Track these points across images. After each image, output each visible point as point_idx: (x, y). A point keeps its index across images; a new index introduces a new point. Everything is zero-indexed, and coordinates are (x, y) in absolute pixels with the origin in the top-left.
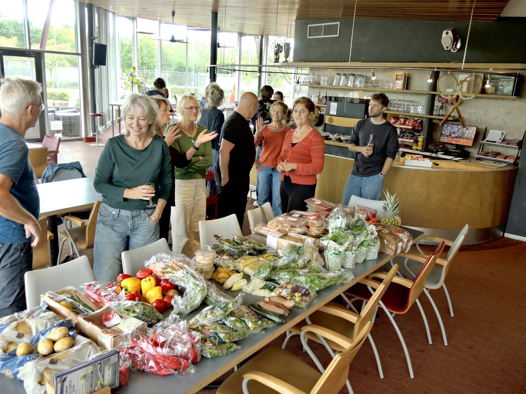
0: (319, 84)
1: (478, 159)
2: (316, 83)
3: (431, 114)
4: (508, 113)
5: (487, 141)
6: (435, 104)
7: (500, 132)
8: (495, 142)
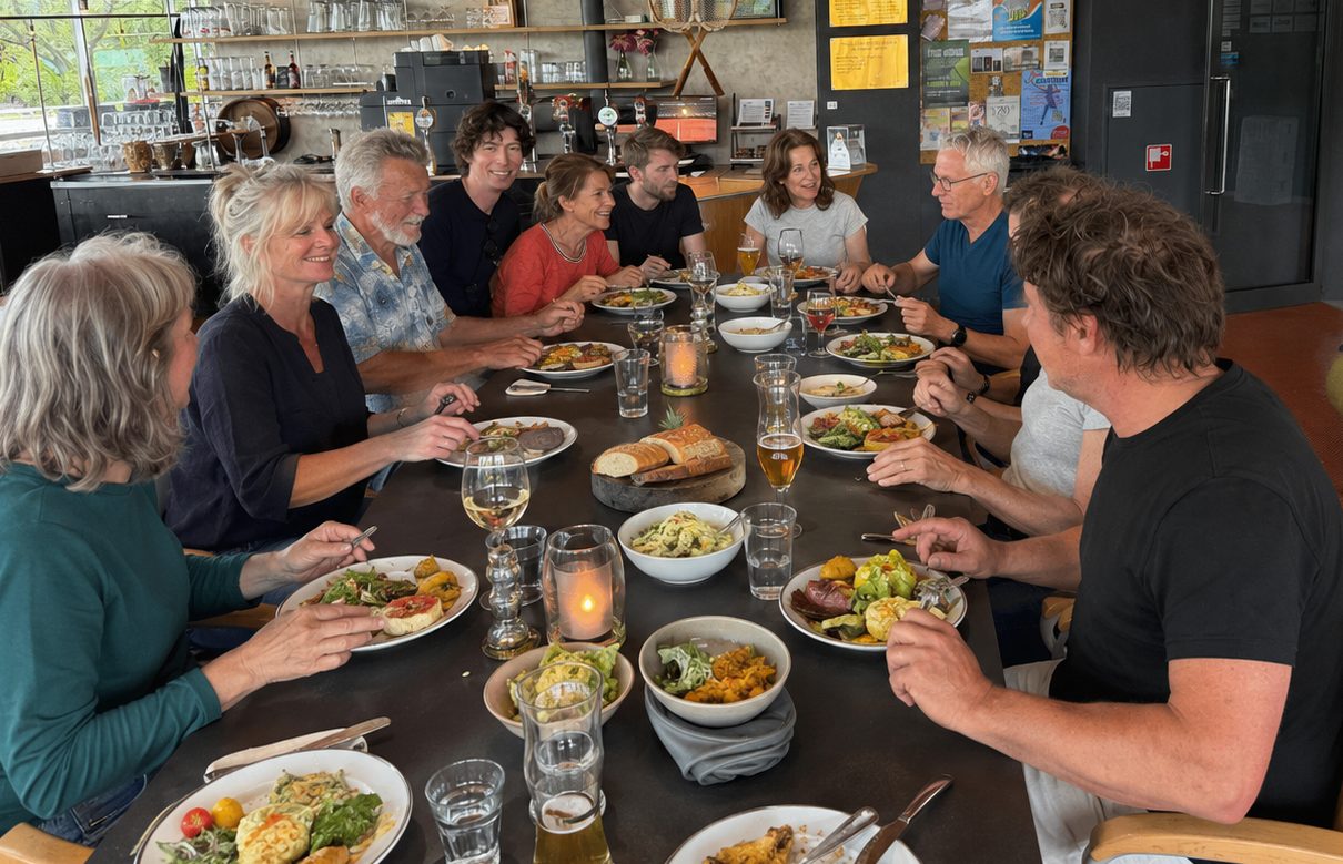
0: (258, 34)
1: (734, 166)
2: (248, 31)
3: (605, 79)
4: (770, 59)
5: (742, 125)
6: (609, 56)
7: (761, 102)
8: (760, 124)
